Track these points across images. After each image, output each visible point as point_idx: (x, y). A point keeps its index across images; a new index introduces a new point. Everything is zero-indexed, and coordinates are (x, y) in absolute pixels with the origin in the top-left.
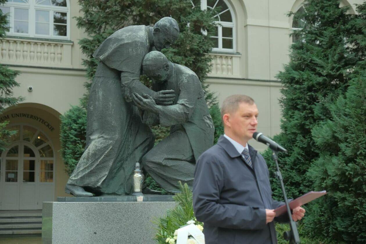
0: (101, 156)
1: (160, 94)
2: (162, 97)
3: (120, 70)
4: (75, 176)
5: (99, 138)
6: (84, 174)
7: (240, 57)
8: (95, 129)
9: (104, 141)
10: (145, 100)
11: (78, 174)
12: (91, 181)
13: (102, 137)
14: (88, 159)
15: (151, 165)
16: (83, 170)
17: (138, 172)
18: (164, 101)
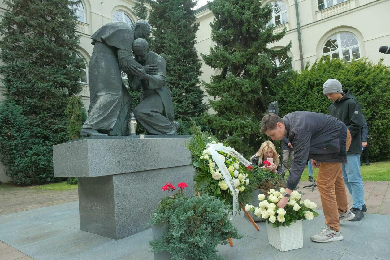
0: (111, 107)
1: (147, 66)
2: (149, 69)
3: (118, 48)
4: (90, 122)
5: (106, 94)
6: (98, 120)
8: (101, 88)
9: (112, 96)
10: (139, 69)
11: (92, 121)
12: (105, 125)
13: (109, 93)
14: (100, 109)
15: (141, 115)
16: (97, 117)
17: (134, 120)
18: (151, 71)
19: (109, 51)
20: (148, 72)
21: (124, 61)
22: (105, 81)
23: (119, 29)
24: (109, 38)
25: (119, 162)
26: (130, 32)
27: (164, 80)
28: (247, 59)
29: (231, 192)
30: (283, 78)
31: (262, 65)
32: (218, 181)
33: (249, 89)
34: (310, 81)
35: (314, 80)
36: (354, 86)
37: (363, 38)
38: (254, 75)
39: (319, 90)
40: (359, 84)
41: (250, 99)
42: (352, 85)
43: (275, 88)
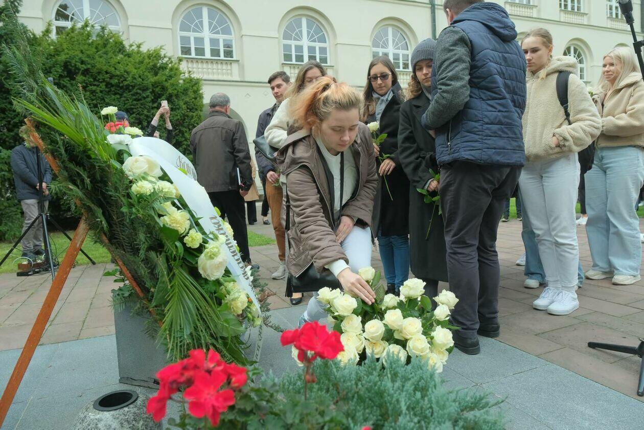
37: (127, 18)
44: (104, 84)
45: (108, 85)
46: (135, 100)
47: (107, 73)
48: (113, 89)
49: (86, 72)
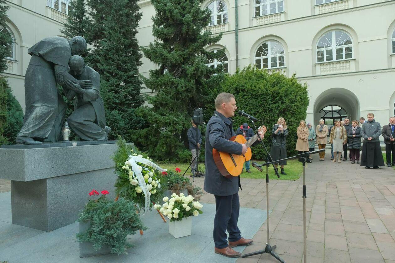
0: (46, 117)
1: (82, 82)
2: (84, 84)
3: (55, 63)
4: (26, 131)
5: (42, 106)
6: (34, 129)
7: (17, 63)
8: (37, 100)
9: (48, 108)
10: (75, 85)
11: (28, 130)
12: (40, 134)
13: (45, 105)
14: (36, 119)
15: (75, 124)
16: (33, 126)
17: (67, 128)
18: (85, 86)
19: (46, 65)
20: (82, 87)
21: (61, 76)
22: (42, 93)
23: (57, 46)
24: (46, 54)
25: (53, 167)
26: (67, 49)
27: (98, 94)
28: (185, 59)
29: (144, 195)
30: (215, 80)
31: (197, 68)
32: (135, 187)
33: (184, 88)
34: (237, 87)
35: (240, 86)
36: (271, 95)
37: (288, 48)
38: (189, 75)
39: (243, 95)
40: (274, 94)
41: (184, 97)
42: (269, 95)
43: (207, 88)
44: (251, 94)
45: (252, 95)
46: (263, 100)
47: (252, 89)
48: (254, 97)
49: (243, 91)
